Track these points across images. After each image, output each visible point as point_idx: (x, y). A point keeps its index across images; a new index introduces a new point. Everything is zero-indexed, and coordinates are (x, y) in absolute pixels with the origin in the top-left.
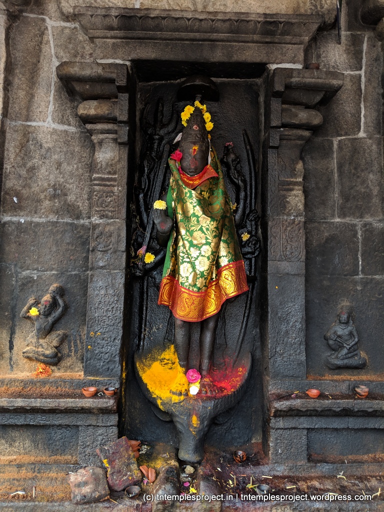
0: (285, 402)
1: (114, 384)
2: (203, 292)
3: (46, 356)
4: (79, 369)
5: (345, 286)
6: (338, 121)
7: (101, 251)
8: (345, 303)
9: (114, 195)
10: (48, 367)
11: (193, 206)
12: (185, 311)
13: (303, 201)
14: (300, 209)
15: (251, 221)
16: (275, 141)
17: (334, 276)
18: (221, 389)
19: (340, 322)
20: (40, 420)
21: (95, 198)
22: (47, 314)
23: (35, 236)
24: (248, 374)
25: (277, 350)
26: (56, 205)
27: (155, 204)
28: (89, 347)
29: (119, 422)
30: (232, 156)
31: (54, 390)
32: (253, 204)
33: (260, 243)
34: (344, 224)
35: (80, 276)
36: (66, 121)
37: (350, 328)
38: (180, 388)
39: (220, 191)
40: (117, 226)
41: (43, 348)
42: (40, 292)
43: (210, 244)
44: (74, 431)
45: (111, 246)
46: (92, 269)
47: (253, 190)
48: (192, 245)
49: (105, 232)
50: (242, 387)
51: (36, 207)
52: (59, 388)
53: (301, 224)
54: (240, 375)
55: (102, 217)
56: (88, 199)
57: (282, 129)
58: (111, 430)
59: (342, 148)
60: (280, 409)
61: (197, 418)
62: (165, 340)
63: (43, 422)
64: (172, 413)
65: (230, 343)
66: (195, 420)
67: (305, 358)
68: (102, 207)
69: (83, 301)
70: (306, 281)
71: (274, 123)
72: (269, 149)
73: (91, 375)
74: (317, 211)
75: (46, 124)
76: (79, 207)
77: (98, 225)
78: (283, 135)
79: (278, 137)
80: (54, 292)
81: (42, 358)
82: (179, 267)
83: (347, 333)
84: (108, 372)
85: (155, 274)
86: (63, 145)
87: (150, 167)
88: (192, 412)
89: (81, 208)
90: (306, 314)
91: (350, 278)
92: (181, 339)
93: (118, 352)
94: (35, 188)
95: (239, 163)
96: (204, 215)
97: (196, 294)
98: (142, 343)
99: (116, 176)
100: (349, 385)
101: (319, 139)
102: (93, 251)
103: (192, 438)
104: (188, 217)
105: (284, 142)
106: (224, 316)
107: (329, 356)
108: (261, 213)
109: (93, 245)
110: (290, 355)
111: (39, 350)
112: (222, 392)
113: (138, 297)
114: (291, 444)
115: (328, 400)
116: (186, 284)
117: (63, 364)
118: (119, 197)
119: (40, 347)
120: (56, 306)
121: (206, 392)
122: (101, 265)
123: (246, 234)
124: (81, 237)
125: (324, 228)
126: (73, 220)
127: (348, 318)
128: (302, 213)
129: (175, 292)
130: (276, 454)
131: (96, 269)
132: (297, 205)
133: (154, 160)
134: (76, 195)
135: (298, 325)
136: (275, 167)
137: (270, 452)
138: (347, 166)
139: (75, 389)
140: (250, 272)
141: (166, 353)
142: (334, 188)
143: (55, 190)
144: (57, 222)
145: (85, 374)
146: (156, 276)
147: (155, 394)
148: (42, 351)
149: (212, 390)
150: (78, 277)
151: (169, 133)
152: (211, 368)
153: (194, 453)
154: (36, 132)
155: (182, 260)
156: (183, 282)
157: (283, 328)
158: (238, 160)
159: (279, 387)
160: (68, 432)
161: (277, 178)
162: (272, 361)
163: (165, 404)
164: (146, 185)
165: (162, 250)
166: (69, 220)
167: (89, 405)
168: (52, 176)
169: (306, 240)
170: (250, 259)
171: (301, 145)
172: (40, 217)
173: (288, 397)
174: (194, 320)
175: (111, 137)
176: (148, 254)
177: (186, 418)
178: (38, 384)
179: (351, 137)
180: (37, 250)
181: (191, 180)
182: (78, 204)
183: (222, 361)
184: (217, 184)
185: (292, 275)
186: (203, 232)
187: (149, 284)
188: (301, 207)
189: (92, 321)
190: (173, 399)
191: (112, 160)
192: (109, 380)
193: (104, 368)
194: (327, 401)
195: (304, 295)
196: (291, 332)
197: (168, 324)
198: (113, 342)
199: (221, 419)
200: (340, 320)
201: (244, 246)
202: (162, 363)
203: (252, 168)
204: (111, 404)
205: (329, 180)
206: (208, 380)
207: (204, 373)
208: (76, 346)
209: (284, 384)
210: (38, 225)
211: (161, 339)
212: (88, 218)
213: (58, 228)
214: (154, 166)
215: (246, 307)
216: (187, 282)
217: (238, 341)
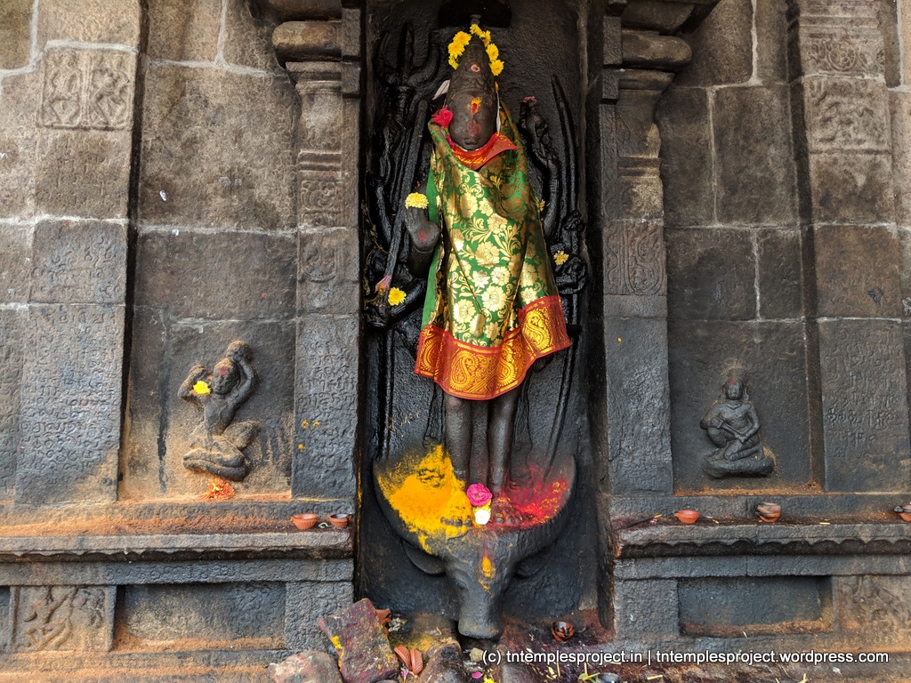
0: (640, 531)
1: (346, 509)
2: (497, 348)
3: (226, 464)
4: (282, 486)
5: (733, 336)
6: (714, 58)
7: (317, 282)
8: (735, 366)
9: (336, 185)
10: (227, 484)
11: (475, 200)
12: (464, 380)
13: (661, 192)
14: (655, 206)
15: (571, 230)
16: (611, 91)
17: (715, 321)
18: (527, 517)
19: (728, 398)
20: (216, 573)
21: (304, 191)
22: (224, 392)
23: (199, 257)
24: (572, 491)
25: (623, 445)
26: (235, 204)
27: (408, 199)
28: (300, 446)
29: (354, 573)
30: (536, 119)
31: (241, 521)
32: (573, 202)
33: (586, 268)
34: (730, 232)
35: (279, 327)
36: (248, 59)
37: (744, 407)
38: (458, 514)
39: (520, 175)
40: (343, 238)
41: (219, 449)
42: (211, 355)
43: (506, 264)
44: (275, 592)
45: (333, 273)
46: (302, 313)
47: (573, 178)
48: (475, 266)
49: (322, 249)
50: (562, 512)
51: (200, 208)
52: (251, 518)
53: (659, 232)
54: (557, 494)
55: (317, 222)
56: (291, 194)
57: (622, 70)
58: (342, 589)
59: (722, 103)
60: (632, 543)
61: (491, 561)
62: (426, 438)
63: (222, 577)
64: (446, 557)
65: (537, 441)
66: (487, 567)
67: (671, 459)
68: (316, 205)
69: (285, 370)
70: (669, 329)
71: (610, 59)
72: (600, 105)
73: (305, 494)
74: (682, 210)
75: (214, 65)
76: (274, 208)
77: (311, 237)
78: (624, 80)
79: (616, 84)
80: (236, 353)
81: (218, 466)
82: (451, 308)
83: (740, 415)
84: (334, 488)
85: (406, 326)
86: (245, 100)
87: (393, 139)
88: (481, 553)
89: (279, 210)
90: (671, 385)
91: (741, 324)
92: (458, 431)
93: (351, 453)
94: (198, 176)
95: (546, 131)
96: (496, 215)
97: (485, 352)
98: (385, 444)
99: (340, 153)
100: (746, 503)
101: (683, 90)
102: (302, 281)
103: (483, 596)
104: (467, 219)
105: (627, 92)
106: (526, 395)
107: (710, 456)
108: (587, 216)
109: (302, 271)
110: (645, 455)
111: (213, 453)
112: (530, 519)
113: (376, 366)
114: (651, 605)
115: (713, 526)
116: (466, 335)
117: (253, 478)
118: (345, 188)
119: (215, 447)
120: (239, 378)
121: (504, 519)
122: (317, 305)
123: (562, 253)
124: (279, 259)
125: (696, 239)
126: (265, 229)
127: (741, 389)
128: (659, 213)
129: (444, 353)
130: (626, 624)
131: (310, 313)
132: (650, 199)
133: (400, 128)
134: (270, 186)
135: (658, 404)
136: (612, 135)
137: (615, 621)
138: (732, 133)
139: (277, 519)
140: (570, 318)
141: (428, 460)
142: (711, 172)
143: (232, 178)
144: (237, 234)
145: (294, 493)
146: (407, 329)
147: (415, 527)
148: (219, 455)
149: (513, 516)
150: (276, 328)
151: (426, 81)
152: (507, 481)
153: (487, 622)
154: (196, 78)
155: (457, 295)
156: (460, 332)
157: (633, 408)
158: (546, 126)
159: (628, 508)
160: (266, 595)
161: (616, 153)
162: (614, 464)
163: (433, 542)
164: (386, 171)
165: (418, 282)
166: (258, 231)
167: (305, 543)
168: (225, 155)
169: (667, 260)
170: (569, 297)
171: (654, 97)
172: (207, 226)
173: (645, 523)
174: (480, 396)
175: (331, 85)
176: (394, 291)
177: (471, 562)
178: (213, 512)
179: (735, 85)
180: (204, 284)
181: (467, 159)
182: (273, 202)
183: (525, 471)
184: (513, 165)
185: (645, 318)
186: (495, 244)
187: (397, 344)
188: (657, 201)
189: (305, 402)
190: (447, 532)
191: (332, 126)
192: (336, 501)
193: (327, 482)
194: (711, 528)
195: (667, 352)
196: (645, 416)
197: (430, 411)
198: (342, 437)
199: (527, 568)
200: (727, 394)
201: (558, 274)
202: (422, 477)
203: (570, 139)
204: (344, 540)
205: (701, 158)
206: (504, 500)
207: (497, 489)
208: (275, 447)
209: (637, 503)
210: (203, 238)
211: (418, 436)
212: (291, 227)
213: (239, 245)
214: (400, 138)
215: (564, 379)
216: (468, 332)
217: (551, 437)
